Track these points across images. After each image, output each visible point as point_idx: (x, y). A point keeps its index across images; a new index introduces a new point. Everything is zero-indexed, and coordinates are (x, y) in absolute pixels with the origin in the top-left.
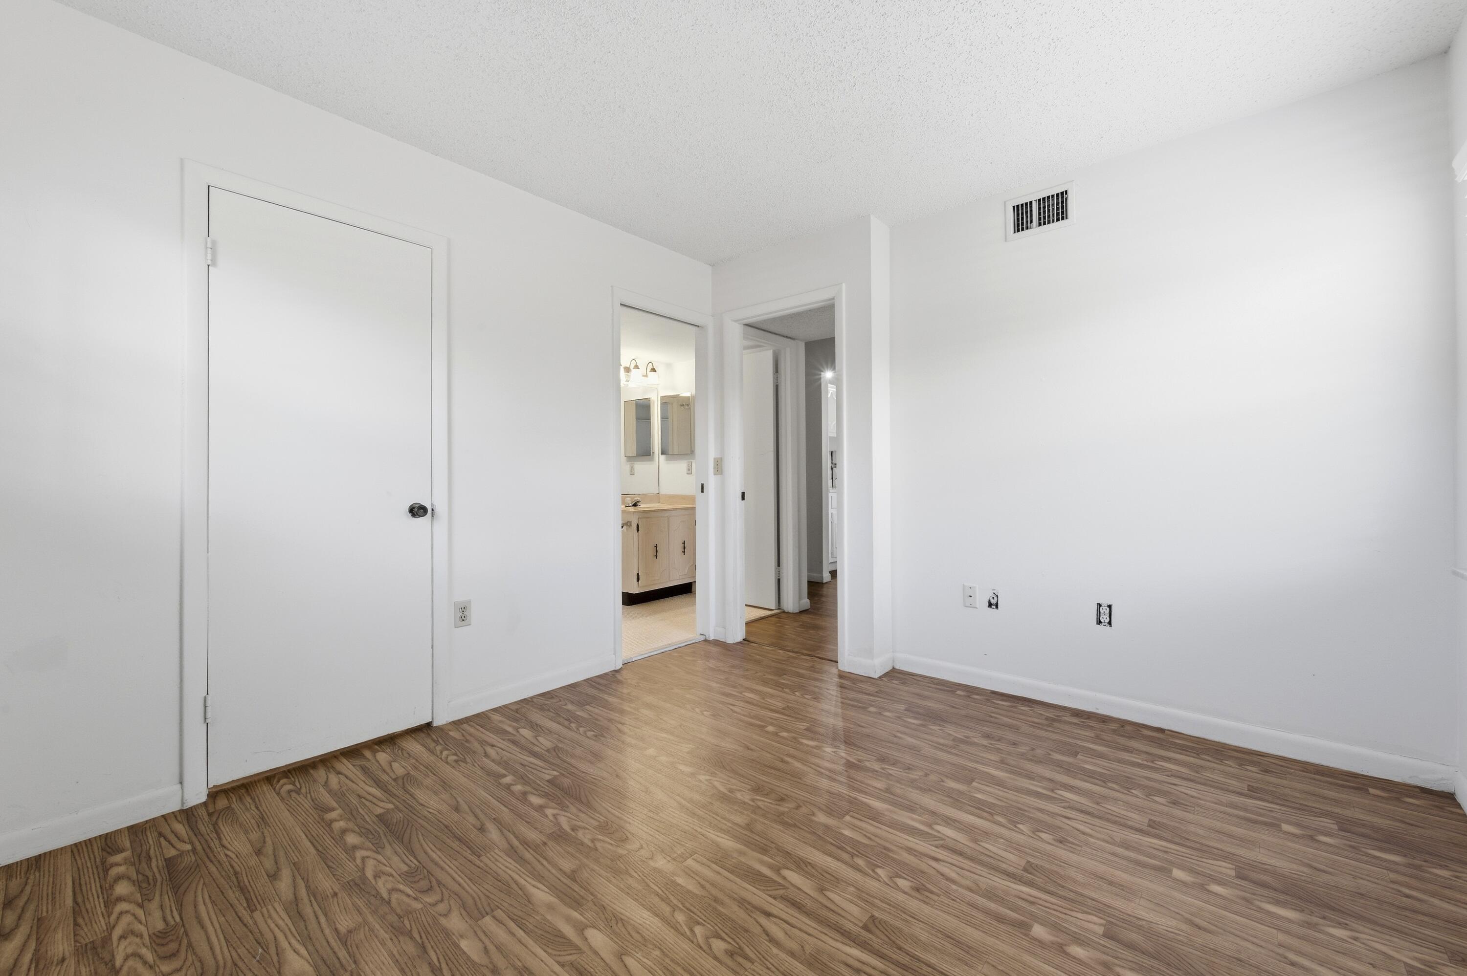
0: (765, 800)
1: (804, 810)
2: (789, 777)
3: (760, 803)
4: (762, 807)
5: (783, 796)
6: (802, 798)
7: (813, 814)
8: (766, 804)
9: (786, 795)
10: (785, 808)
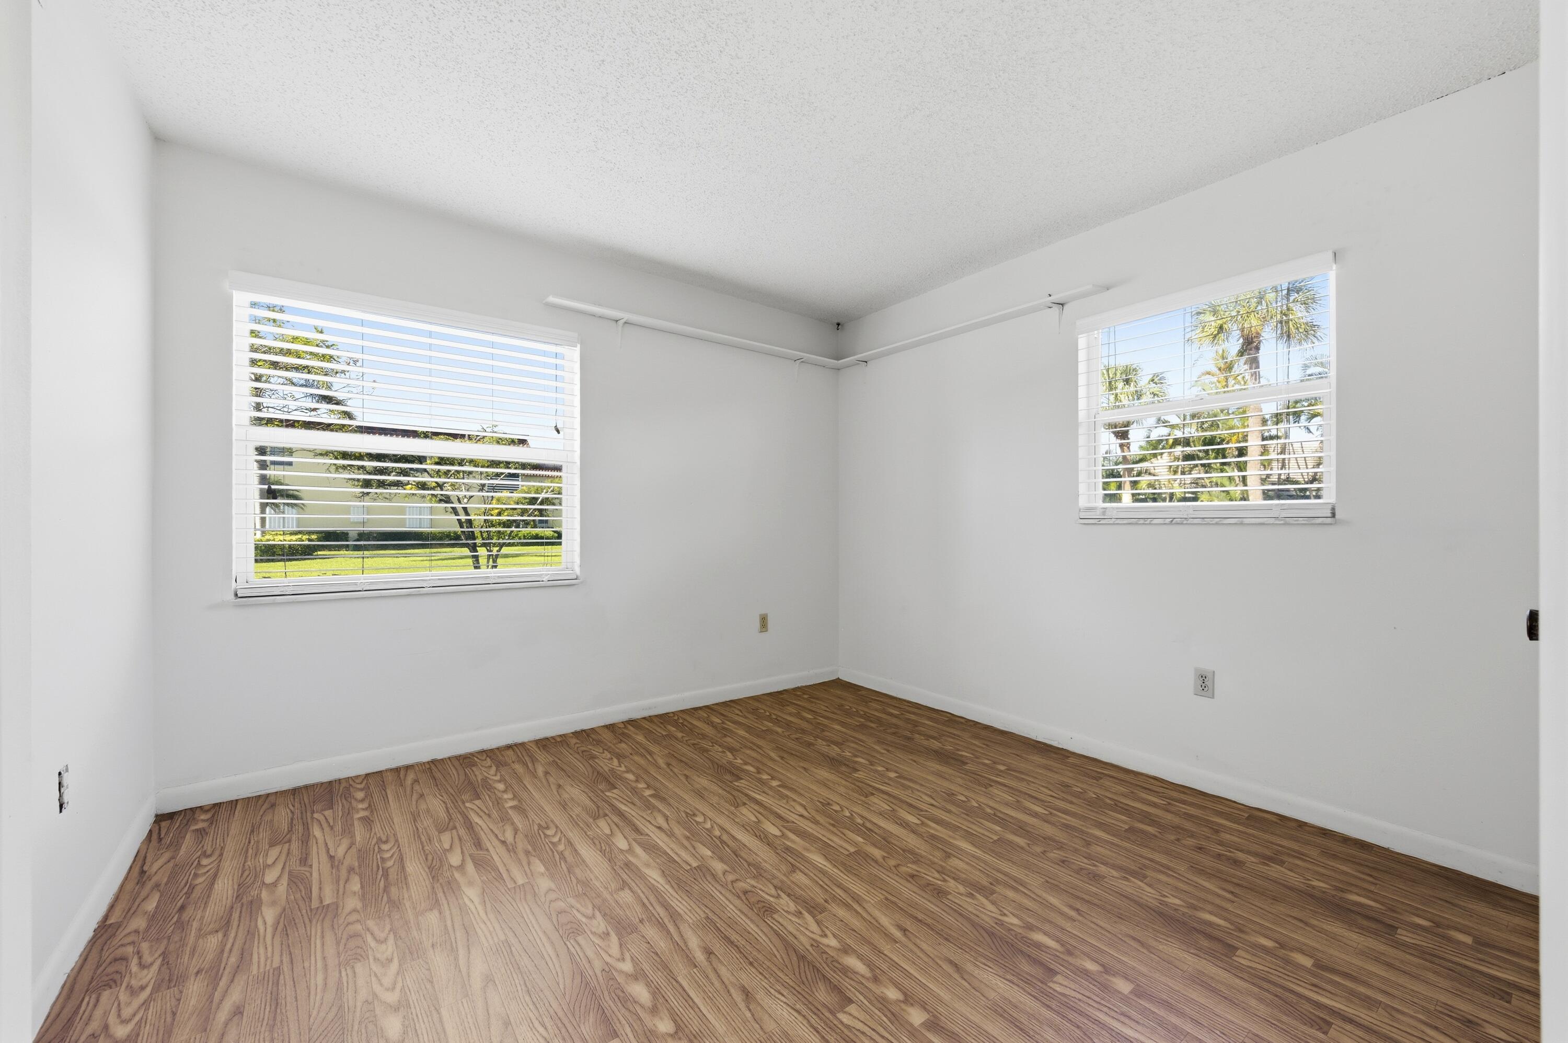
0: (931, 879)
1: (892, 862)
2: (900, 904)
3: (937, 875)
4: (936, 873)
5: (911, 880)
6: (891, 875)
7: (884, 858)
8: (930, 874)
9: (907, 880)
10: (911, 868)
